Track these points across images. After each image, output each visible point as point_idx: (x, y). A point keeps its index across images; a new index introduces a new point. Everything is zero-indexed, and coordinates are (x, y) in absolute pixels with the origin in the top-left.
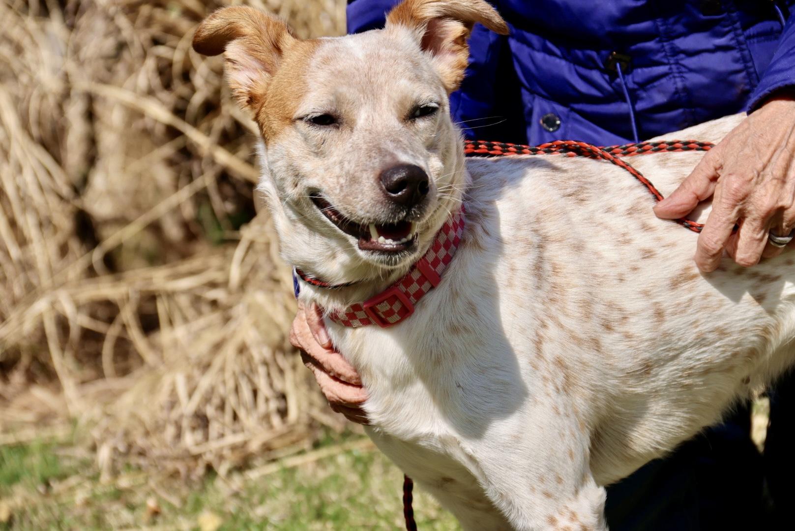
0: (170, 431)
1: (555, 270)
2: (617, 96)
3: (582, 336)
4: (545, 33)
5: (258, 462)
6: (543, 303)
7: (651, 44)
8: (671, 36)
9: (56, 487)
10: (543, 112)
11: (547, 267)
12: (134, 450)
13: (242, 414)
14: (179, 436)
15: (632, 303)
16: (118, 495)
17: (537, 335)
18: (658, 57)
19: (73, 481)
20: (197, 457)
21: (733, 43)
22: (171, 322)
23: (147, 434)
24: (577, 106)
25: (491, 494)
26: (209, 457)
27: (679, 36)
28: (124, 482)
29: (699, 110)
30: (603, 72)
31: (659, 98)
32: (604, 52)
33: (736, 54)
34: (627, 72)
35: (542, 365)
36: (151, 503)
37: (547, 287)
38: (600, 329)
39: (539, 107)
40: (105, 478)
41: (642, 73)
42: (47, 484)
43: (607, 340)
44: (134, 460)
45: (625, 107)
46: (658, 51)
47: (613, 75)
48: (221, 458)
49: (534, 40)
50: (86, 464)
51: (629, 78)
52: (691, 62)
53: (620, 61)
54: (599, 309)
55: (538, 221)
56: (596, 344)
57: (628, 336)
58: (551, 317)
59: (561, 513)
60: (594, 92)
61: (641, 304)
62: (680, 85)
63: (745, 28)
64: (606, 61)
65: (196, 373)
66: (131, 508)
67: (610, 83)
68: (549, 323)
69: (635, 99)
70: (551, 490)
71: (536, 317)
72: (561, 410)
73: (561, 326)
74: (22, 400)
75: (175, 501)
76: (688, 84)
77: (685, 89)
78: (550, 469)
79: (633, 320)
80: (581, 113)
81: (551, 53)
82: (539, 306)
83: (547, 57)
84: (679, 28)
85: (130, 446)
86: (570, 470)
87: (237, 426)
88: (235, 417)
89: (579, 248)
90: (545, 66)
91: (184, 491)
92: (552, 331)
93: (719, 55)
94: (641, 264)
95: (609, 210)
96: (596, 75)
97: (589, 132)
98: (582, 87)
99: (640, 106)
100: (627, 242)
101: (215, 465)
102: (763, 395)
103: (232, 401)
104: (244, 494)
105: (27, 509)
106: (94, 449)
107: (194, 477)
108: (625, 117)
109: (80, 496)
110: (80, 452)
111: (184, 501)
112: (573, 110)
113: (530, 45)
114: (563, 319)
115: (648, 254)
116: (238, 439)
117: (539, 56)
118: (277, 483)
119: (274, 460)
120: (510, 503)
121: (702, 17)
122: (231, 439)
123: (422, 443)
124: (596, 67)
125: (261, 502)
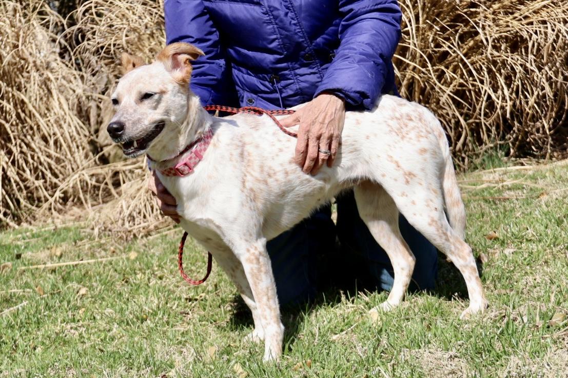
0: (120, 222)
1: (249, 154)
2: (274, 91)
3: (261, 179)
4: (247, 68)
5: (153, 233)
6: (245, 167)
7: (287, 72)
8: (294, 69)
9: (79, 243)
10: (248, 97)
11: (246, 153)
12: (108, 229)
13: (147, 215)
14: (123, 224)
15: (278, 168)
16: (101, 246)
17: (243, 179)
18: (290, 77)
19: (85, 240)
20: (130, 231)
21: (317, 71)
22: (124, 182)
23: (112, 223)
24: (260, 95)
25: (226, 240)
26: (135, 231)
27: (297, 69)
28: (103, 241)
29: (305, 96)
30: (269, 82)
31: (291, 92)
32: (269, 75)
33: (318, 75)
34: (278, 82)
35: (245, 190)
36: (112, 248)
37: (246, 161)
38: (267, 176)
39: (246, 95)
40: (97, 239)
41: (283, 83)
42: (76, 243)
43: (270, 181)
44: (107, 233)
45: (278, 95)
46: (289, 74)
47: (273, 84)
48: (140, 231)
49: (243, 70)
50: (90, 235)
51: (279, 85)
52: (302, 78)
53: (275, 78)
54: (266, 169)
55: (241, 137)
56: (266, 182)
57: (277, 180)
58: (248, 172)
59: (252, 248)
60: (266, 90)
61: (280, 168)
62: (298, 87)
63: (321, 66)
64: (270, 78)
65: (130, 200)
66: (105, 250)
67: (272, 86)
68: (247, 174)
69: (281, 93)
70: (248, 239)
71: (243, 173)
72: (252, 208)
73: (252, 175)
74: (71, 212)
75: (121, 248)
76: (301, 87)
77: (300, 88)
78: (248, 231)
79: (278, 174)
80: (262, 97)
81: (250, 75)
82: (243, 168)
83: (249, 76)
84: (297, 66)
85: (105, 228)
86: (255, 231)
87: (145, 220)
88: (145, 217)
89: (257, 147)
90: (248, 80)
91: (125, 244)
92: (249, 178)
93: (312, 75)
94: (279, 154)
95: (267, 133)
96: (267, 83)
97: (265, 105)
98: (262, 88)
99: (284, 95)
100: (274, 145)
101: (137, 235)
102: (335, 203)
103: (143, 210)
104: (147, 244)
105: (67, 251)
106: (93, 229)
107: (129, 238)
108: (278, 99)
109: (87, 247)
110: (88, 230)
111: (125, 248)
112: (259, 96)
113: (242, 72)
114: (253, 173)
115: (281, 150)
116: (146, 224)
117: (246, 76)
118: (160, 241)
119: (159, 233)
120: (232, 244)
121: (305, 62)
122: (143, 225)
123: (199, 223)
124: (267, 80)
125: (153, 248)
